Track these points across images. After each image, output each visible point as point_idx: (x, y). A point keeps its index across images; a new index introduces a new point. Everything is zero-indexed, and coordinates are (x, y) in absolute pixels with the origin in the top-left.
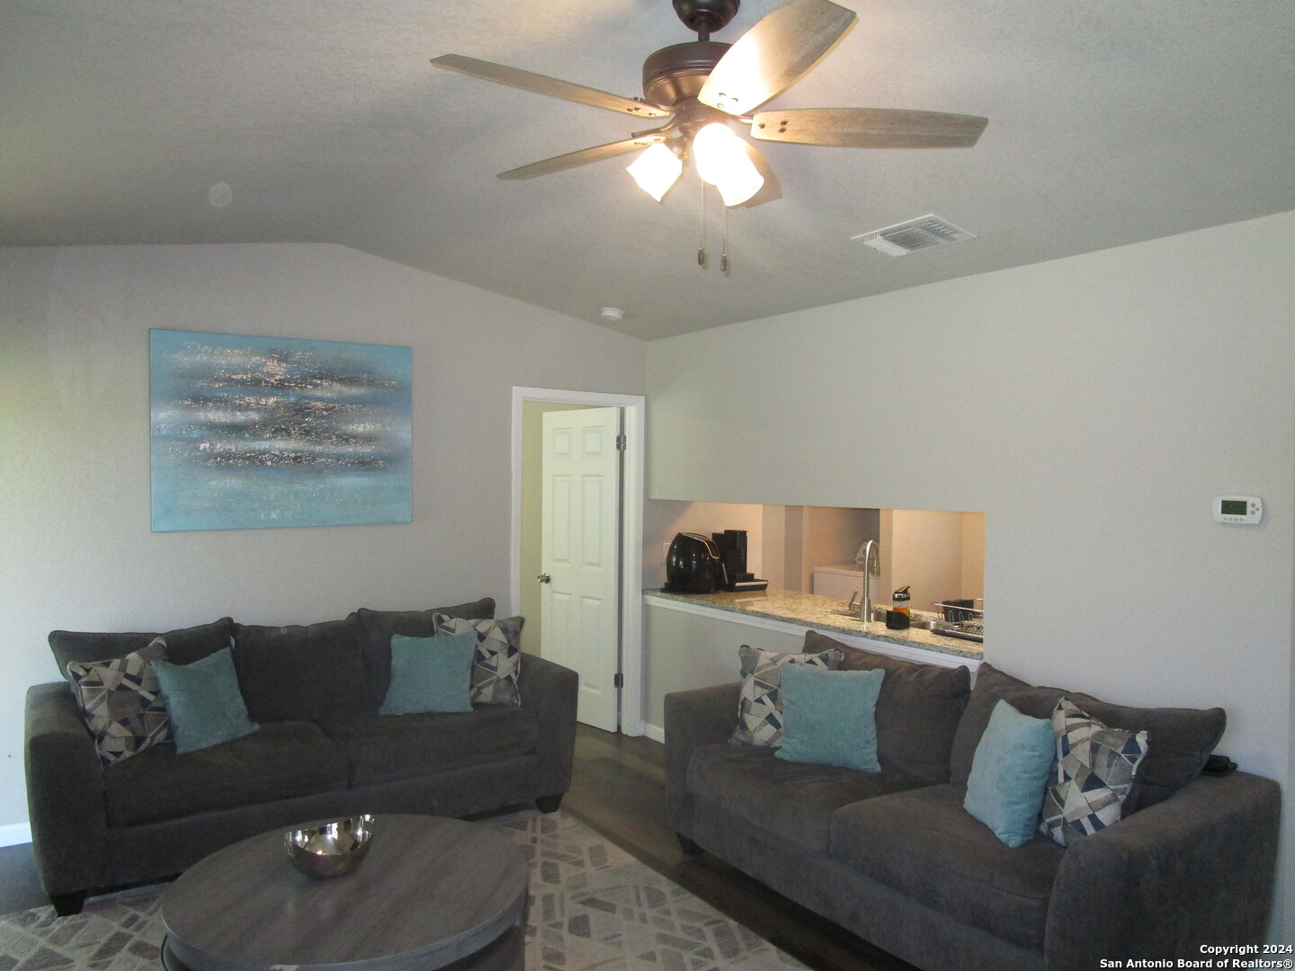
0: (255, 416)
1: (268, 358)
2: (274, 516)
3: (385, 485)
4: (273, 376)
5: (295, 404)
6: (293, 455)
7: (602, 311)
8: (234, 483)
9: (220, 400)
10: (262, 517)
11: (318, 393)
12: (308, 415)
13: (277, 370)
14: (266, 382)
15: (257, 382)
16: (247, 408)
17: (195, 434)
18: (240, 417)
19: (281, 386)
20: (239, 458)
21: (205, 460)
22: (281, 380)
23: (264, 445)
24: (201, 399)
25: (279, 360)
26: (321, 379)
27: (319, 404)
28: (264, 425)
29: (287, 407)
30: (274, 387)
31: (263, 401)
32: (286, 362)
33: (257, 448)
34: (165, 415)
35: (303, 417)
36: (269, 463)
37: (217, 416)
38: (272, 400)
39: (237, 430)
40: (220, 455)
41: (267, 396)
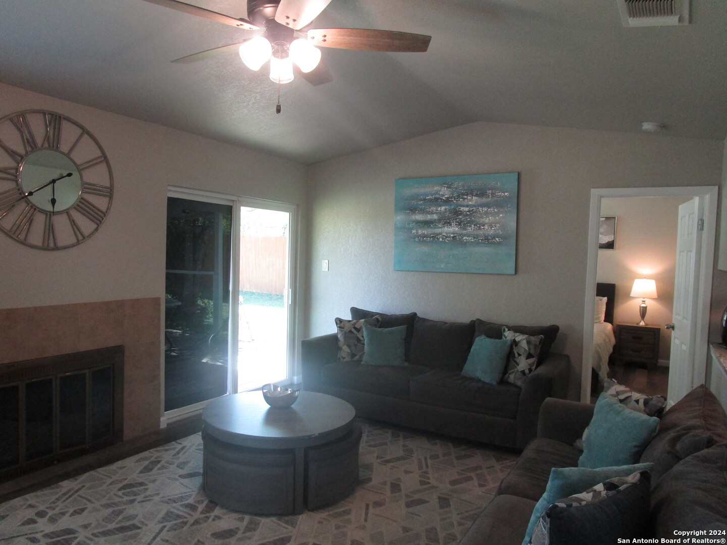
0: (435, 217)
1: (442, 186)
2: (442, 266)
3: (500, 252)
4: (443, 196)
5: (455, 209)
6: (452, 235)
7: (642, 126)
8: (425, 249)
9: (421, 210)
10: (437, 266)
11: (466, 202)
12: (460, 214)
13: (445, 192)
14: (441, 199)
15: (436, 199)
16: (432, 213)
17: (411, 226)
18: (429, 217)
19: (447, 201)
20: (428, 237)
21: (414, 238)
22: (447, 198)
23: (439, 231)
24: (413, 210)
25: (447, 187)
26: (467, 195)
27: (467, 209)
28: (439, 220)
29: (450, 211)
30: (445, 201)
31: (439, 209)
32: (450, 188)
33: (436, 232)
34: (400, 218)
35: (457, 216)
36: (441, 240)
37: (419, 217)
38: (443, 208)
39: (427, 223)
40: (420, 236)
41: (440, 206)
